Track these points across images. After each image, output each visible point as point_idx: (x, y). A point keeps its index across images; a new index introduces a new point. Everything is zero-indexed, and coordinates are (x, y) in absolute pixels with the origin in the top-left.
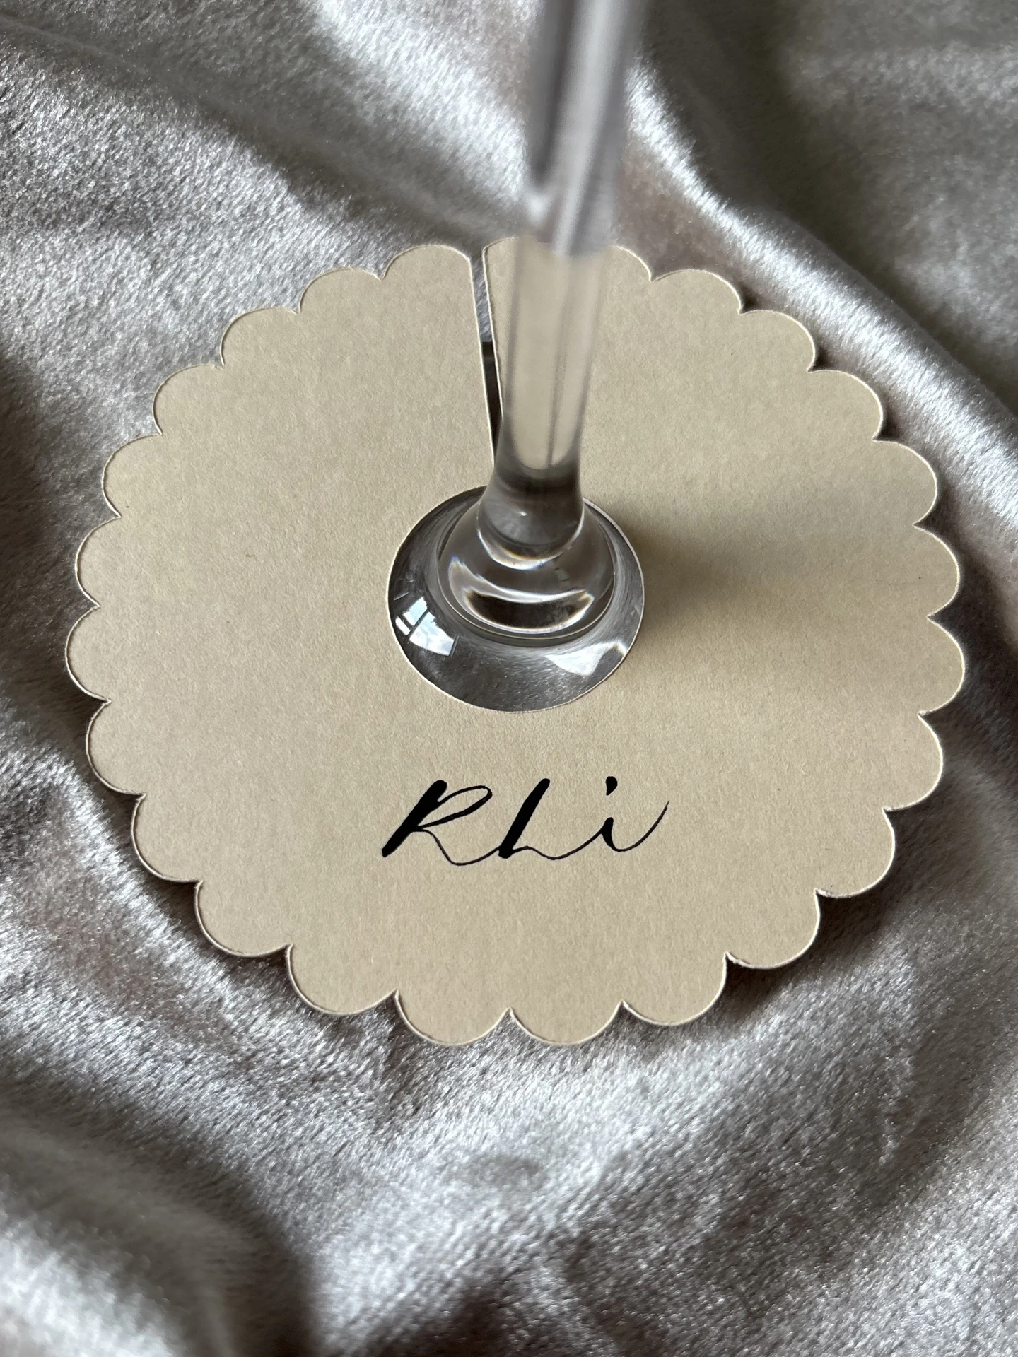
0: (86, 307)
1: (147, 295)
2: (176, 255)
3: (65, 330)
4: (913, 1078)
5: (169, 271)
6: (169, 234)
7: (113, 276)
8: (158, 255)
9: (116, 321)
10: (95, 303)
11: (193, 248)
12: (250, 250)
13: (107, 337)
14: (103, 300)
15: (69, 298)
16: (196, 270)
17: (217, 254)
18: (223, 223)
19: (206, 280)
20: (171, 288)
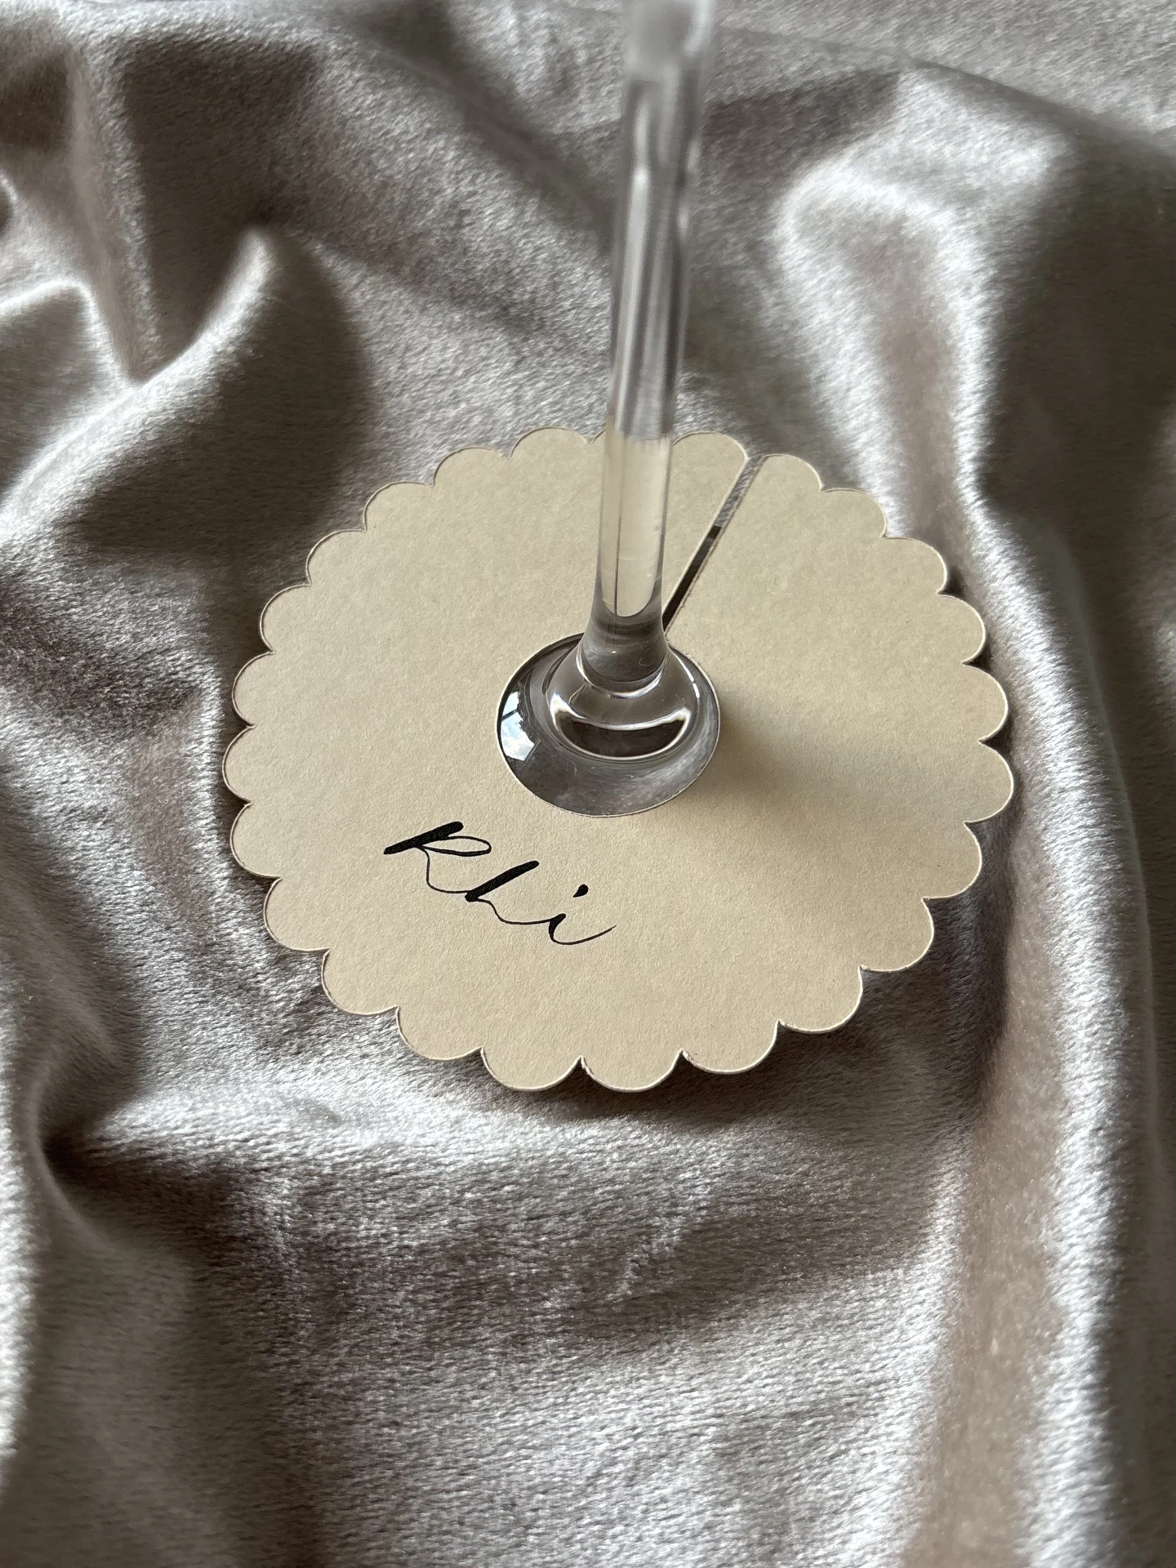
0: (451, 374)
1: (501, 384)
2: (538, 363)
3: (426, 384)
4: (676, 1248)
5: (527, 373)
6: (542, 346)
7: (484, 359)
8: (524, 358)
9: (468, 392)
10: (459, 373)
11: (554, 363)
12: (596, 383)
13: (455, 400)
14: (467, 373)
15: (443, 361)
16: (547, 381)
17: (570, 375)
18: (585, 354)
19: (551, 390)
20: (521, 386)
